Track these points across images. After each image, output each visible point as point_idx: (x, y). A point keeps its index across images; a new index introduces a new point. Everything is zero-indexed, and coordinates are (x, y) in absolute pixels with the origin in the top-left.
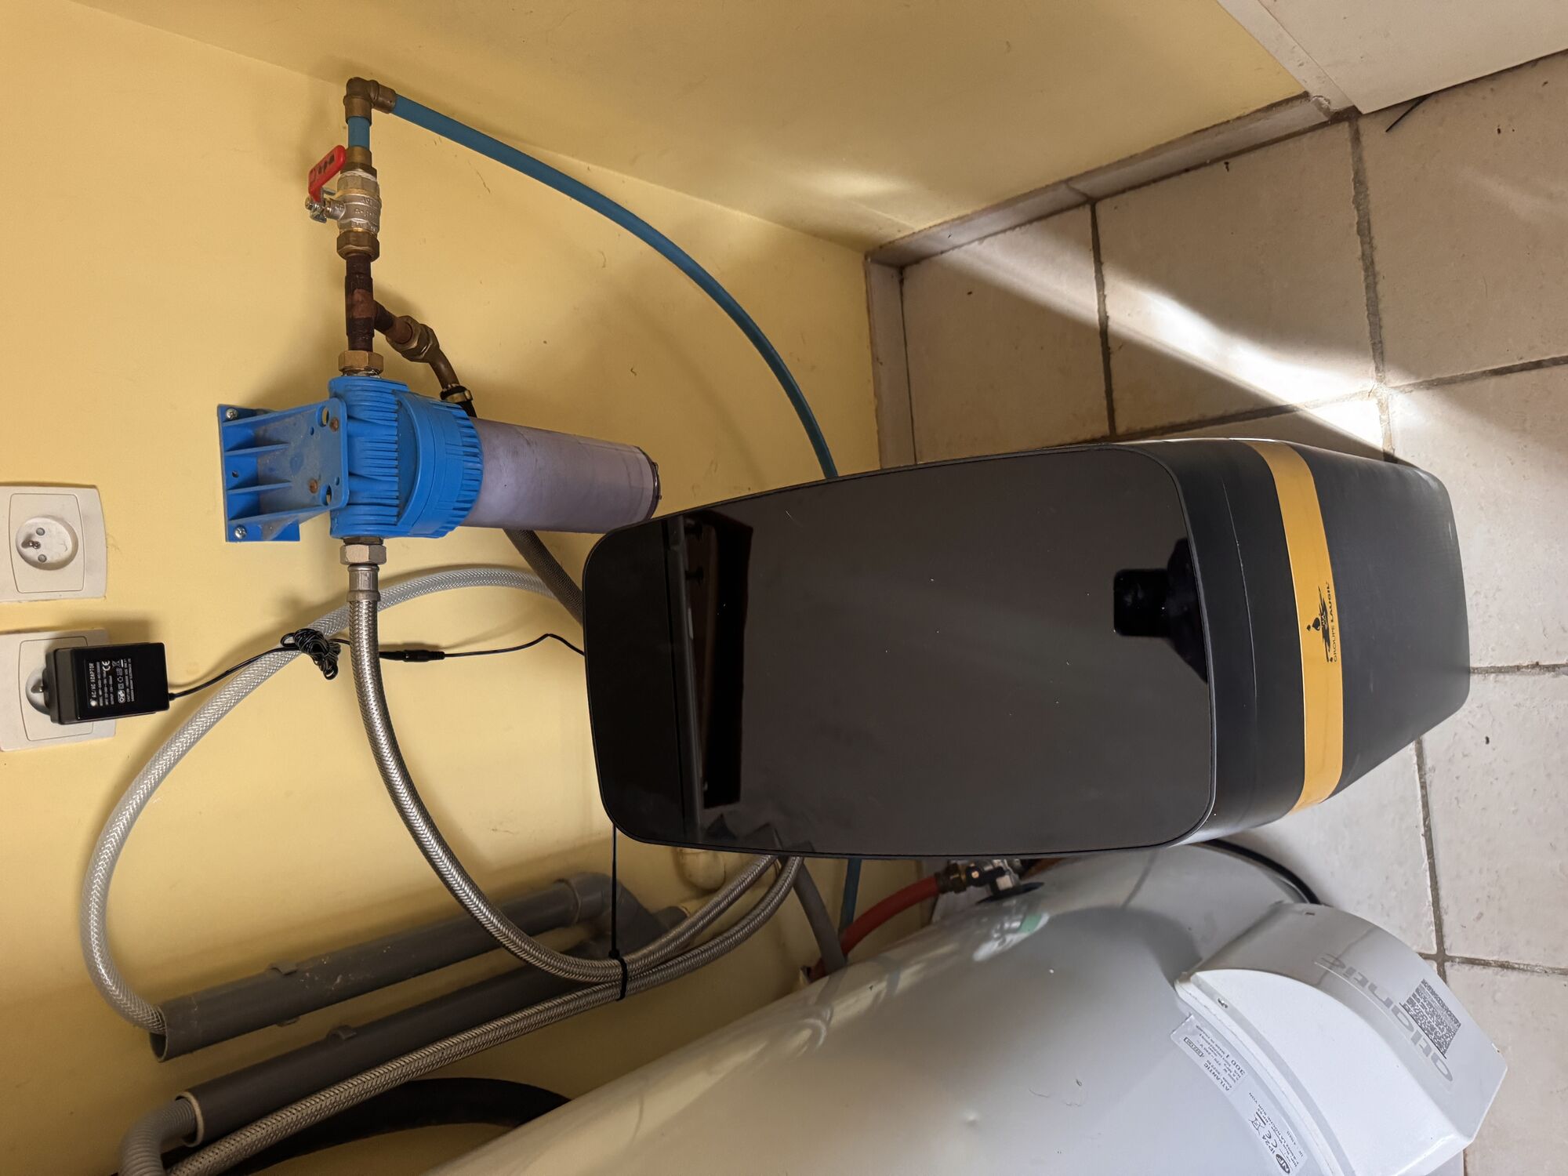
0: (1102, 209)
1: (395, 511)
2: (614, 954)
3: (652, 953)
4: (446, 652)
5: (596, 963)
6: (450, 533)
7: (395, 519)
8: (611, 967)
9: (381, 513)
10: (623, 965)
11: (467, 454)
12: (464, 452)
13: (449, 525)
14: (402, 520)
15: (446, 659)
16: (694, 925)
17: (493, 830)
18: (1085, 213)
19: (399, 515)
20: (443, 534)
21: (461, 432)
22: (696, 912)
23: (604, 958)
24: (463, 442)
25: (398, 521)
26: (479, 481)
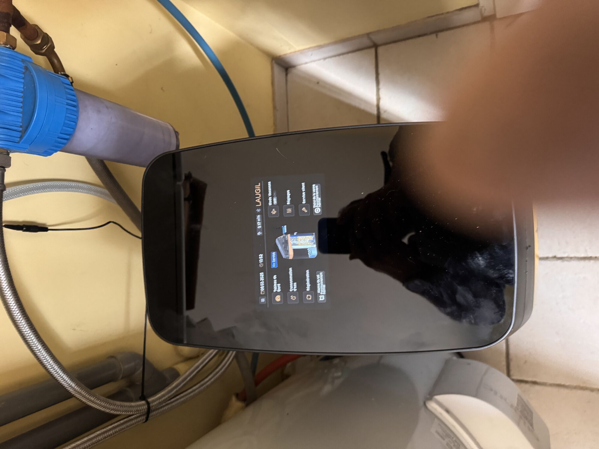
0: (381, 50)
1: (19, 134)
2: (143, 397)
3: (163, 396)
4: (49, 228)
5: (133, 404)
6: (55, 154)
7: (18, 139)
8: (140, 406)
9: (9, 134)
10: (148, 403)
11: (68, 104)
12: (67, 103)
13: (55, 148)
14: (22, 140)
15: (49, 231)
16: (186, 378)
17: (73, 329)
18: (373, 50)
19: (21, 137)
20: (50, 154)
21: (66, 91)
22: (186, 372)
23: (137, 400)
24: (66, 97)
25: (20, 141)
26: (76, 123)
